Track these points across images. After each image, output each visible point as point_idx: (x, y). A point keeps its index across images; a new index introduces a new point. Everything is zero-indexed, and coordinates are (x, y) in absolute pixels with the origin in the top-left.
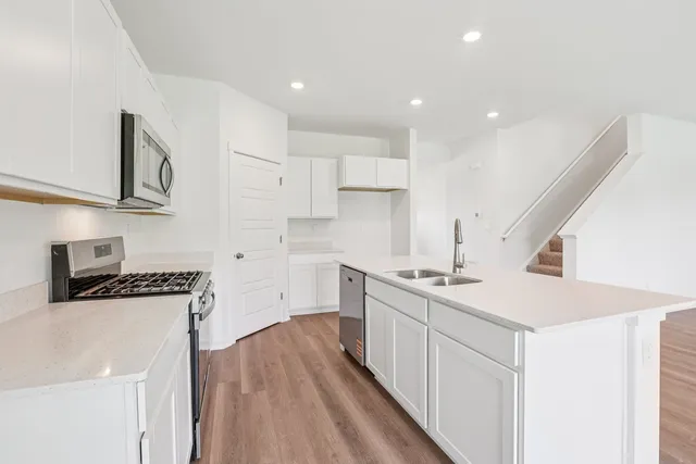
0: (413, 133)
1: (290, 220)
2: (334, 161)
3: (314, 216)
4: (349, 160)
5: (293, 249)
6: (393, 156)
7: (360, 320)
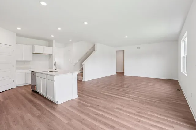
0: (54, 41)
1: (17, 61)
2: (32, 46)
3: (25, 60)
4: (35, 46)
5: (17, 69)
6: (49, 46)
7: (35, 85)
